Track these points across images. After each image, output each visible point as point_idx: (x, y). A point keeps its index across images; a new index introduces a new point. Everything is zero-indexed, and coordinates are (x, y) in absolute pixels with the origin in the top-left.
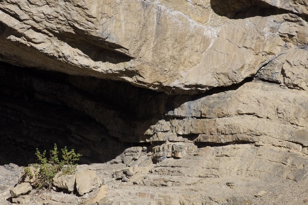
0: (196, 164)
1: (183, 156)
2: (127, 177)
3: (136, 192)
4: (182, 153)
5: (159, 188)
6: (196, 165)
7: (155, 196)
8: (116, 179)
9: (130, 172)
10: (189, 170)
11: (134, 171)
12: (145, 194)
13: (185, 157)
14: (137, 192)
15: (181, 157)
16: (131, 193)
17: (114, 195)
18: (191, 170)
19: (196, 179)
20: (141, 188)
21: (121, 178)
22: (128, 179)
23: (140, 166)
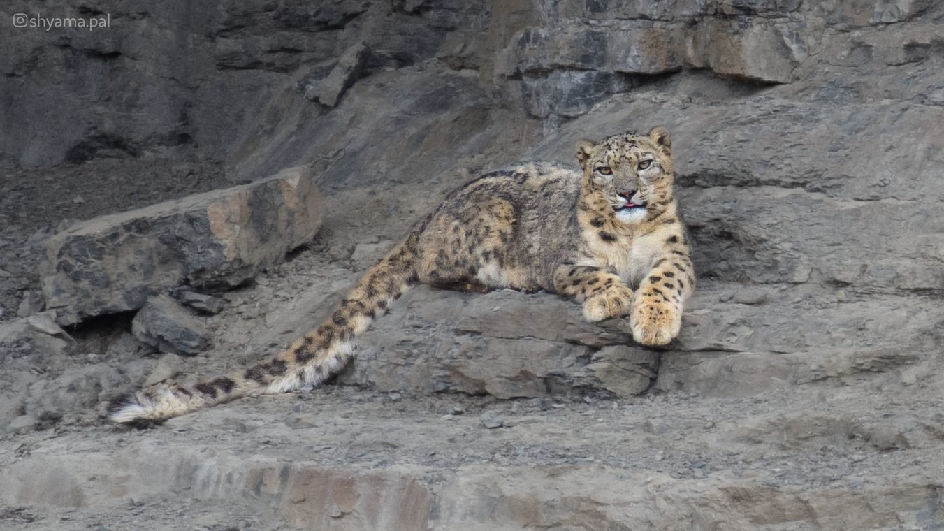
0: (922, 146)
1: (795, 64)
2: (187, 305)
3: (256, 457)
4: (777, 33)
5: (507, 420)
6: (919, 155)
7: (443, 505)
8: (73, 319)
9: (217, 247)
10: (837, 216)
11: (264, 240)
12: (346, 486)
13: (812, 73)
14: (260, 459)
15: (767, 78)
16: (201, 475)
17: (20, 498)
18: (856, 213)
19: (903, 313)
20: (319, 421)
21: (125, 307)
22: (198, 325)
23: (350, 178)
